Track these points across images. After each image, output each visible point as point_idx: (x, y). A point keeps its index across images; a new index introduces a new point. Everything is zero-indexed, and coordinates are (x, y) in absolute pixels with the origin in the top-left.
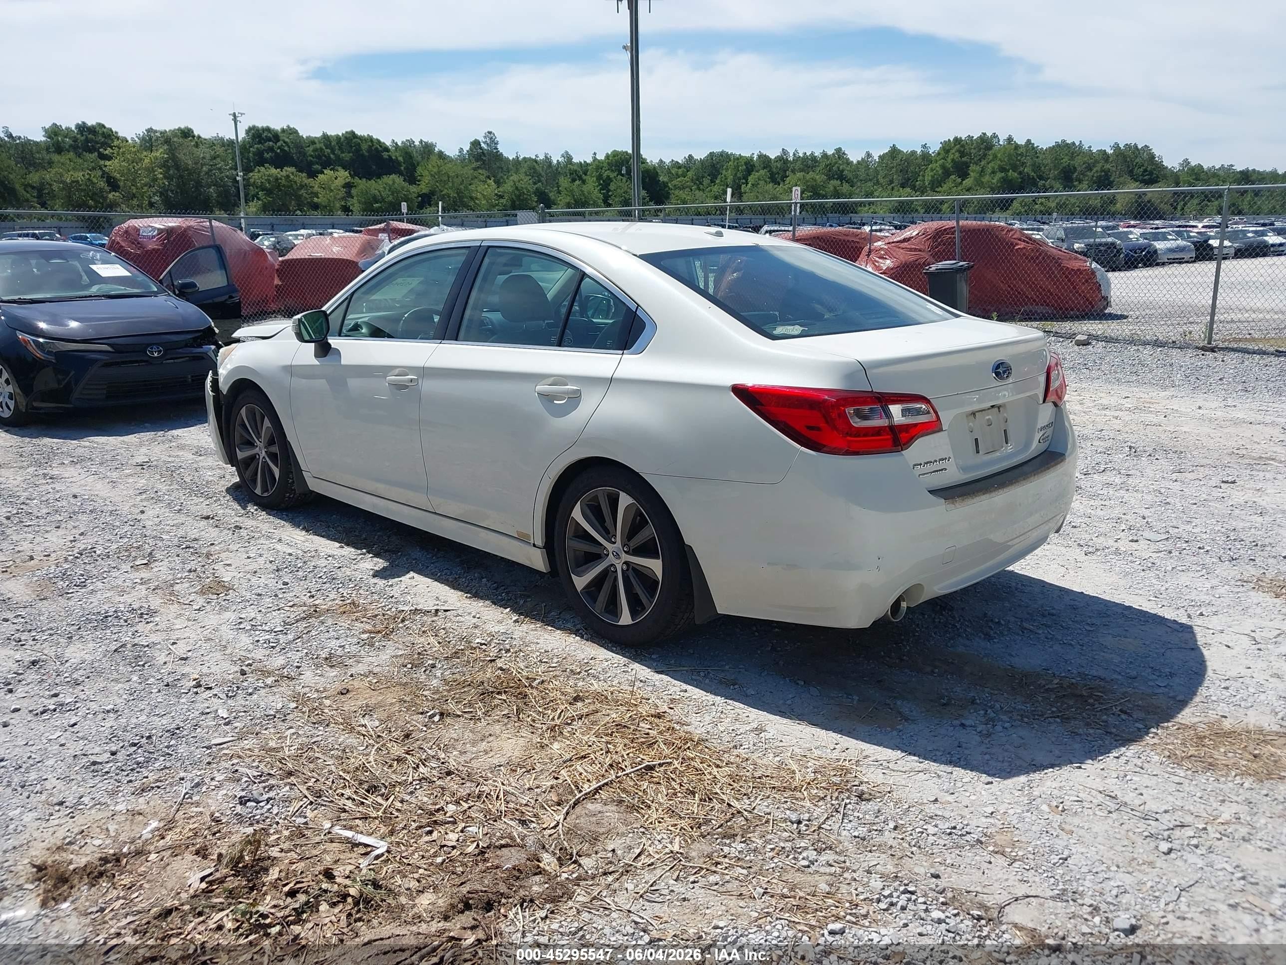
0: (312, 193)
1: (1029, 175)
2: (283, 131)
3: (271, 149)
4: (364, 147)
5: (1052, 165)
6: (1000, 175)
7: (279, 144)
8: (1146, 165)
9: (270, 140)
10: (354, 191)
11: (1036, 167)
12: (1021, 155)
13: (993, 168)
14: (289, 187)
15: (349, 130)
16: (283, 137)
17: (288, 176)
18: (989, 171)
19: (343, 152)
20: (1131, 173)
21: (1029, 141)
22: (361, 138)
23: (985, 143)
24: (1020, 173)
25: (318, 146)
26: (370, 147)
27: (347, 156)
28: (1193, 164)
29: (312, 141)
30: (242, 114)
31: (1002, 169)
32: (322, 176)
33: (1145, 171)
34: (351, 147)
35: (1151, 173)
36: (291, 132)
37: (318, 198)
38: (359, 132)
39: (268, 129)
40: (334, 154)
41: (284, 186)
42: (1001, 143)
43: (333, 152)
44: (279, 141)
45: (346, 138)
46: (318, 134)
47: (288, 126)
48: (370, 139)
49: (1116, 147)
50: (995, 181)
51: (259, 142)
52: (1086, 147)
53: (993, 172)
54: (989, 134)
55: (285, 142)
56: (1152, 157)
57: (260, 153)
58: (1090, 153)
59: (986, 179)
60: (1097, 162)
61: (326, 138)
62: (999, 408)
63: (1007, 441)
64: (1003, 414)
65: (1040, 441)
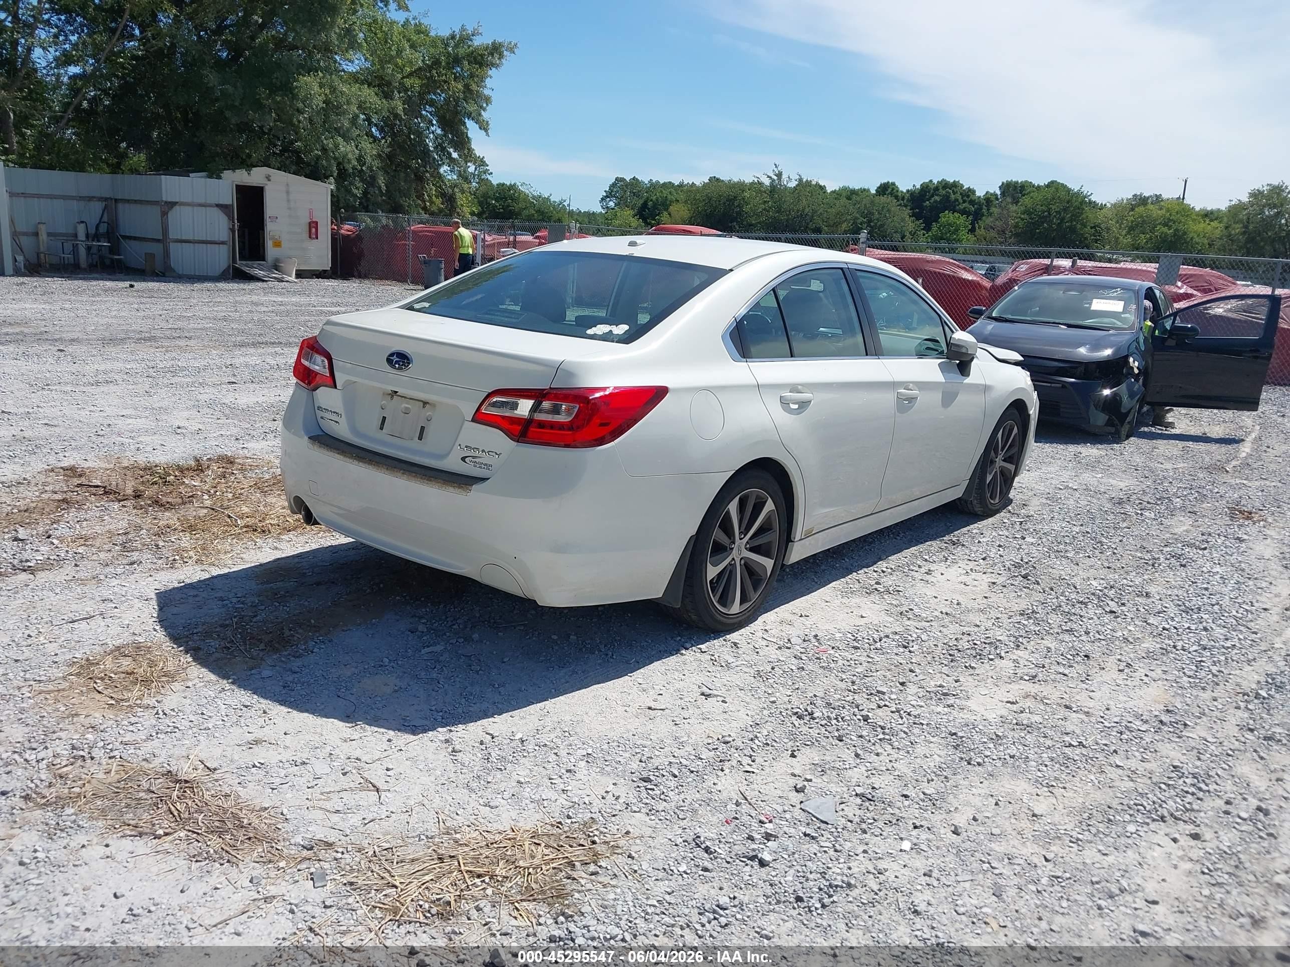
62: (425, 403)
63: (420, 438)
64: (427, 412)
65: (463, 459)
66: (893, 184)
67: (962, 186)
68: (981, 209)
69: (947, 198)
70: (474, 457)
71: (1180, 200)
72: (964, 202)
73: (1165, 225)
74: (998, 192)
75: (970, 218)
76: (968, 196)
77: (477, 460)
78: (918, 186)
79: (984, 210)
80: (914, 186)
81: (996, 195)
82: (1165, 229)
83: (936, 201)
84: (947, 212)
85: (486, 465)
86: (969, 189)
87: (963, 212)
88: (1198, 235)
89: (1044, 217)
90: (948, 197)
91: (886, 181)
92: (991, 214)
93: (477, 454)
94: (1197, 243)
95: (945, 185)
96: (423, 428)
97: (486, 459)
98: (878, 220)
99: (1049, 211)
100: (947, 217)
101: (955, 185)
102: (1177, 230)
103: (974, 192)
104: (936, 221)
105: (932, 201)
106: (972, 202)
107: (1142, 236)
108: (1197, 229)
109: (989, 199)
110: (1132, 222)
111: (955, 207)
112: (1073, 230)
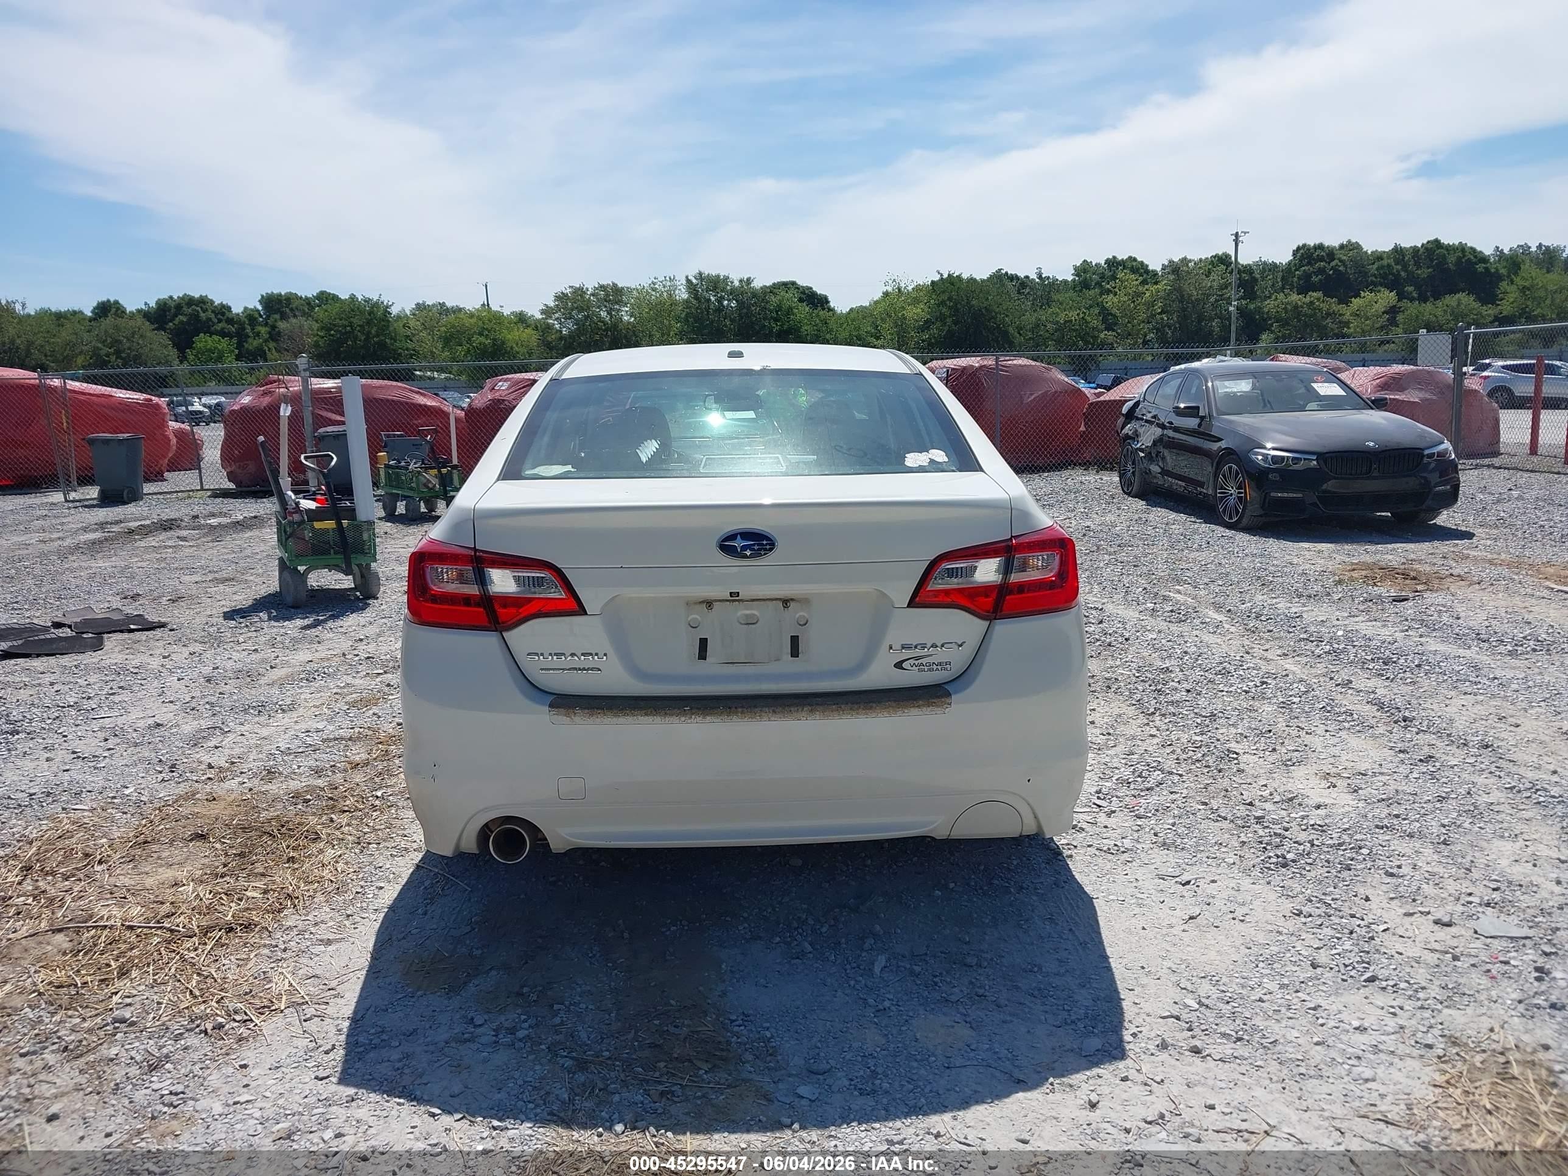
0: (1340, 322)
2: (1342, 247)
3: (1321, 271)
4: (1452, 259)
7: (1333, 264)
9: (1321, 259)
10: (1400, 318)
14: (1311, 316)
15: (1432, 238)
16: (1341, 255)
17: (1312, 303)
19: (1419, 267)
22: (1449, 248)
25: (1385, 262)
26: (1459, 259)
27: (1424, 272)
29: (1378, 257)
30: (1245, 233)
32: (1358, 299)
34: (1432, 260)
36: (1351, 247)
37: (1349, 328)
38: (1446, 240)
39: (1320, 247)
40: (1406, 271)
41: (1305, 315)
43: (1405, 267)
44: (1333, 260)
45: (1426, 249)
46: (1388, 247)
47: (1349, 241)
48: (1462, 248)
51: (1309, 263)
55: (1341, 261)
57: (1307, 276)
61: (1398, 251)
62: (786, 602)
63: (795, 652)
64: (796, 612)
65: (899, 665)
66: (116, 302)
67: (212, 302)
68: (244, 329)
69: (195, 317)
70: (917, 658)
71: (486, 306)
72: (220, 321)
73: (481, 334)
74: (260, 308)
75: (235, 340)
76: (223, 314)
77: (924, 661)
78: (153, 304)
79: (248, 330)
80: (146, 304)
81: (258, 311)
82: (482, 339)
83: (181, 322)
84: (202, 335)
85: (940, 664)
86: (222, 306)
87: (223, 334)
88: (517, 344)
89: (346, 333)
90: (198, 316)
91: (105, 299)
92: (258, 334)
93: (918, 652)
94: (518, 353)
95: (190, 301)
96: (795, 640)
97: (940, 655)
98: (129, 349)
99: (351, 325)
100: (203, 341)
101: (203, 301)
102: (495, 340)
103: (229, 308)
104: (191, 348)
105: (176, 321)
106: (230, 321)
107: (460, 348)
108: (514, 336)
109: (251, 316)
110: (446, 332)
111: (209, 327)
112: (382, 345)
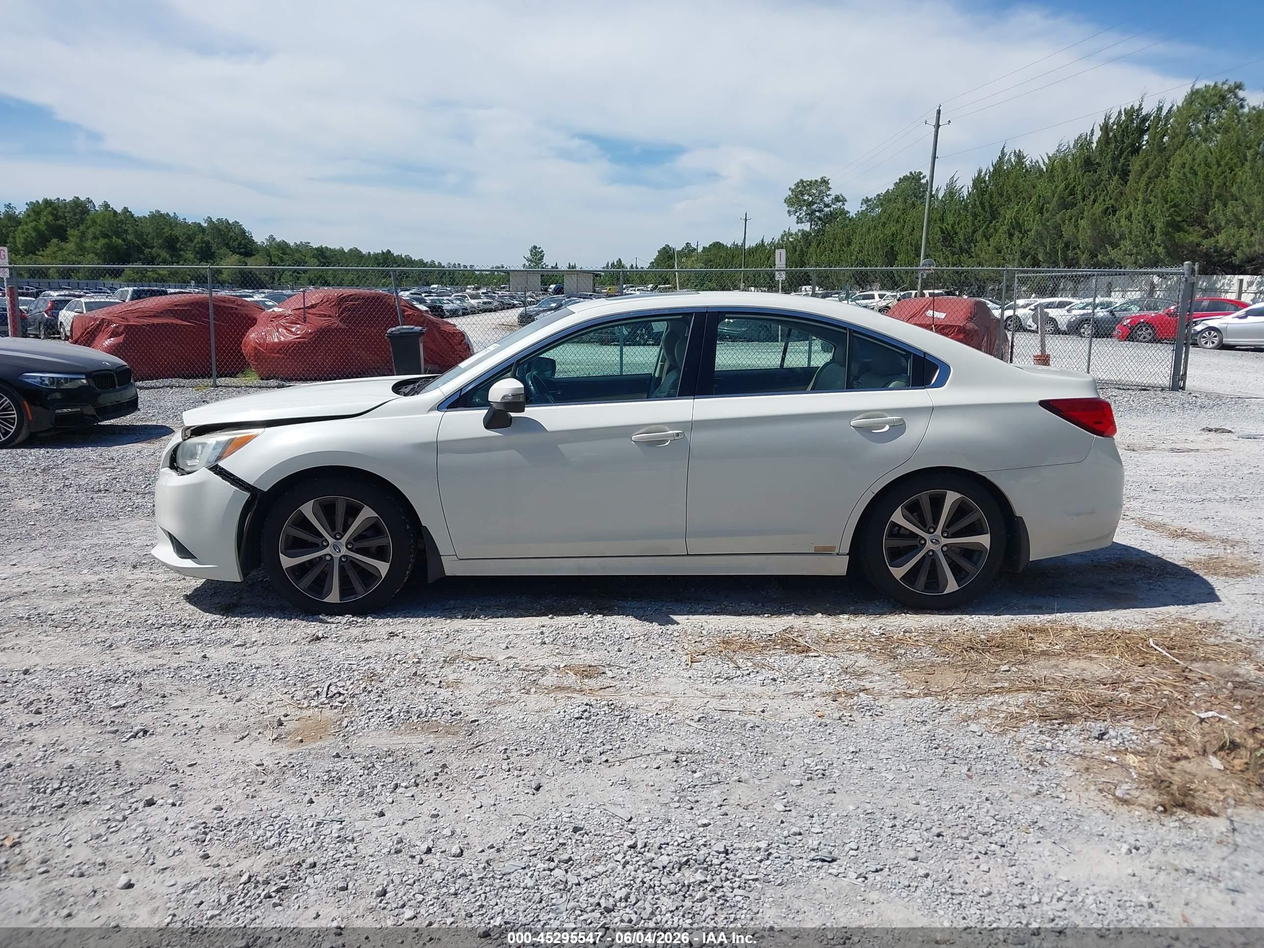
1: (133, 243)
5: (154, 234)
6: (102, 241)
8: (239, 238)
11: (139, 235)
12: (121, 221)
13: (94, 233)
18: (90, 236)
20: (227, 245)
21: (126, 208)
23: (80, 208)
24: (124, 240)
28: (278, 240)
31: (105, 236)
33: (240, 244)
35: (245, 247)
42: (97, 209)
49: (209, 220)
50: (98, 246)
52: (181, 218)
53: (95, 238)
54: (82, 198)
56: (244, 232)
58: (186, 225)
59: (88, 244)
60: (195, 234)
